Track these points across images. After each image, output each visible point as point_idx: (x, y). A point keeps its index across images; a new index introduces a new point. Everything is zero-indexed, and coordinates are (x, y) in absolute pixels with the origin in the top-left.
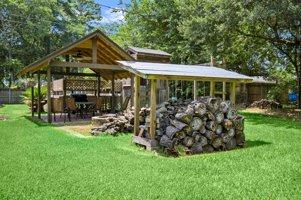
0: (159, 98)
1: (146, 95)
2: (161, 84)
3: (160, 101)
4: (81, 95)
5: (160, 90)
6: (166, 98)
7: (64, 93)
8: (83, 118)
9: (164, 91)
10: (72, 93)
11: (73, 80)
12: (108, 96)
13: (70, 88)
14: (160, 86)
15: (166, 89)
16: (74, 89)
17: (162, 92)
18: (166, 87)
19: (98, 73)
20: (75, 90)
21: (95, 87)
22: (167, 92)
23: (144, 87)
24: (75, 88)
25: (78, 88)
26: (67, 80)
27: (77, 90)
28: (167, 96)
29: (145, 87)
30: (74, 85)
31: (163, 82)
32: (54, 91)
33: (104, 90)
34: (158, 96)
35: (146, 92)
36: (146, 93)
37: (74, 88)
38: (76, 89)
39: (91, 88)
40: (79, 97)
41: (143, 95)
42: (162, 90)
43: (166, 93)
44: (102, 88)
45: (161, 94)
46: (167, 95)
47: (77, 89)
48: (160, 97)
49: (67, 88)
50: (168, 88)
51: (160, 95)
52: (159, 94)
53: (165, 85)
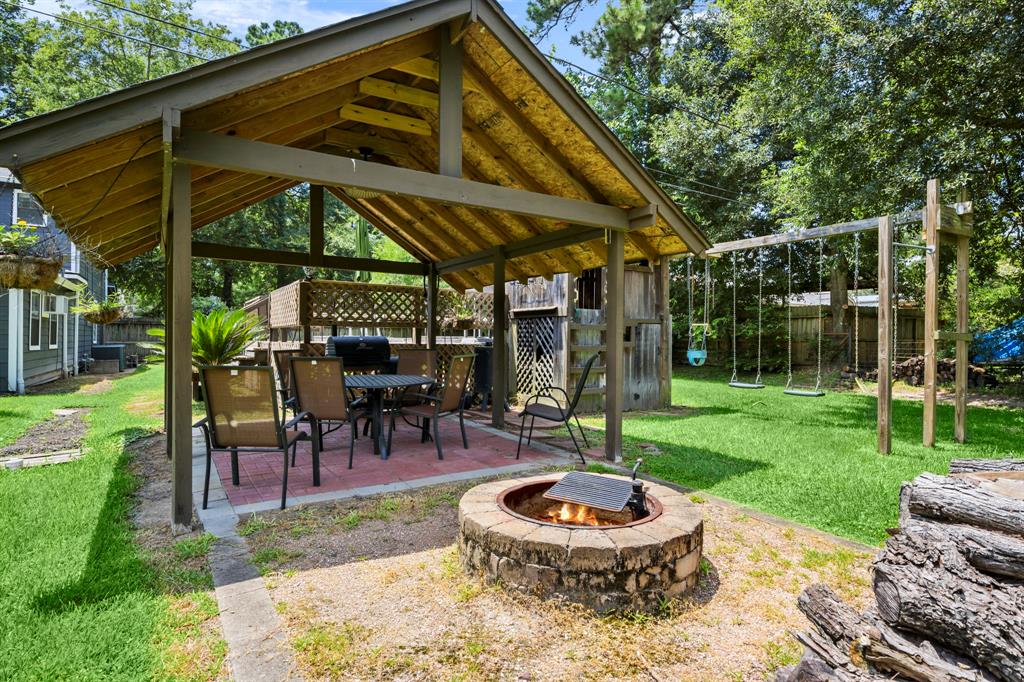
0: (639, 351)
1: (602, 344)
2: (646, 303)
3: (642, 363)
4: (368, 343)
5: (644, 326)
6: (664, 351)
7: (302, 333)
8: (384, 451)
9: (656, 327)
10: (335, 333)
11: (339, 287)
12: (462, 346)
13: (325, 315)
14: (643, 312)
15: (661, 320)
16: (340, 319)
17: (649, 332)
18: (661, 316)
19: (429, 262)
20: (345, 324)
21: (417, 313)
22: (663, 332)
23: (593, 315)
24: (346, 315)
25: (355, 315)
26: (314, 284)
27: (351, 324)
28: (664, 346)
29: (597, 312)
30: (340, 305)
31: (652, 300)
32: (273, 326)
33: (450, 325)
34: (639, 346)
35: (602, 332)
36: (599, 335)
37: (340, 315)
38: (348, 318)
39: (403, 316)
40: (362, 350)
41: (590, 342)
42: (650, 326)
43: (662, 336)
44: (442, 318)
45: (646, 340)
46: (667, 342)
47: (353, 318)
48: (642, 348)
49: (315, 315)
50: (667, 320)
51: (642, 342)
52: (640, 340)
53: (659, 308)
